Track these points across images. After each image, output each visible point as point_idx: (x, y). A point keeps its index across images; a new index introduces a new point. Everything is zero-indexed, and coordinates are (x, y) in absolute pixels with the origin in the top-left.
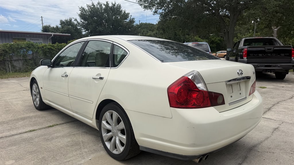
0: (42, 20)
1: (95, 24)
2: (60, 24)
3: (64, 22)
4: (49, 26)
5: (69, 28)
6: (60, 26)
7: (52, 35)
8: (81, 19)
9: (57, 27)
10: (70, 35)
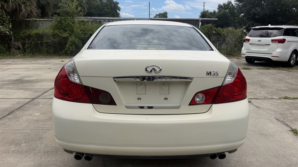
0: (204, 6)
1: (249, 5)
2: (218, 9)
3: (222, 6)
4: (207, 11)
5: (225, 12)
6: (217, 11)
7: (199, 20)
8: (235, 1)
9: (214, 12)
10: (217, 19)
